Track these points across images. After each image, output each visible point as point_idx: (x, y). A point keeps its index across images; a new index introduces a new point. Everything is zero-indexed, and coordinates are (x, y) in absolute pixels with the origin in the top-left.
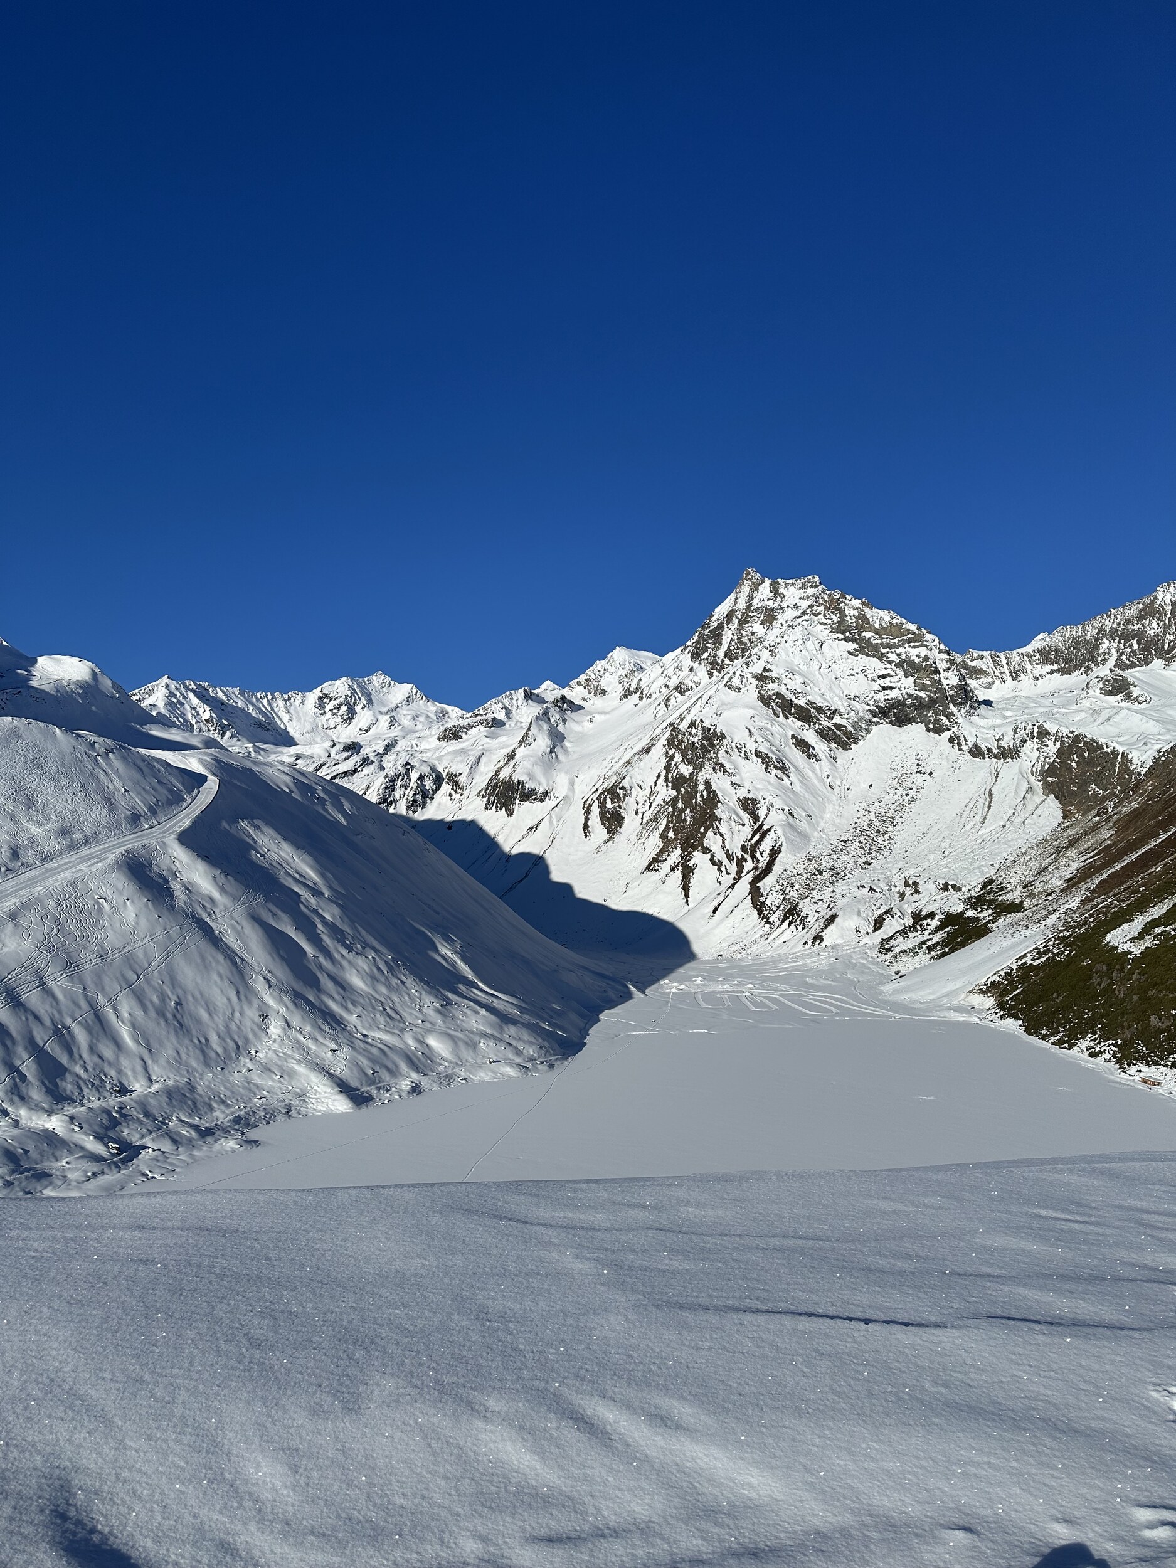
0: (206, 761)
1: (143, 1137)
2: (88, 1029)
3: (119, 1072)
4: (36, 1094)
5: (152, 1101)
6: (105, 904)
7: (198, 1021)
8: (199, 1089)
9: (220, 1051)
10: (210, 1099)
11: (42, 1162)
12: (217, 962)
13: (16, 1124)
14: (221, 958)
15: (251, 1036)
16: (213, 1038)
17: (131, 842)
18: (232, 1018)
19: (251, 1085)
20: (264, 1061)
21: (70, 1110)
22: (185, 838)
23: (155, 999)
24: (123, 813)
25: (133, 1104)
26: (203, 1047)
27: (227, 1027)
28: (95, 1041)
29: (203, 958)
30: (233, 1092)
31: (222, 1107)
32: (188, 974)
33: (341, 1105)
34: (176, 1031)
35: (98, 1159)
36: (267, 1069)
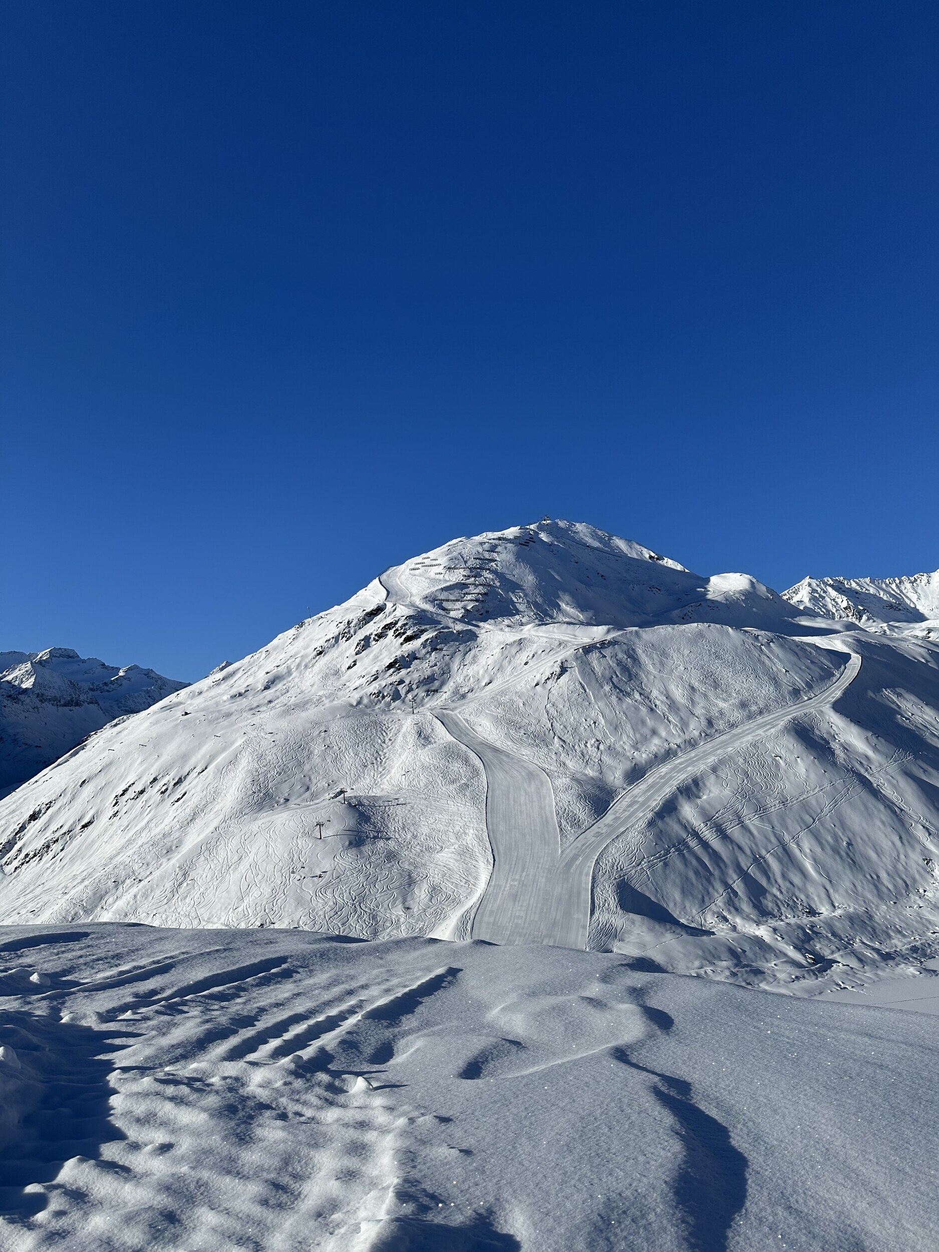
0: (848, 641)
1: (833, 953)
2: (780, 860)
3: (808, 896)
4: (746, 907)
5: (837, 924)
6: (781, 761)
7: (868, 860)
8: (877, 918)
9: (891, 887)
10: (887, 927)
11: (756, 961)
12: (879, 811)
13: (734, 928)
14: (882, 807)
15: (917, 877)
16: (884, 875)
17: (794, 711)
18: (898, 859)
19: (924, 920)
20: (933, 900)
21: (773, 923)
22: (839, 707)
23: (830, 839)
24: (786, 689)
25: (822, 925)
26: (876, 883)
27: (895, 867)
28: (785, 870)
29: (866, 807)
30: (907, 925)
31: (899, 936)
32: (855, 820)
34: (850, 867)
35: (799, 965)
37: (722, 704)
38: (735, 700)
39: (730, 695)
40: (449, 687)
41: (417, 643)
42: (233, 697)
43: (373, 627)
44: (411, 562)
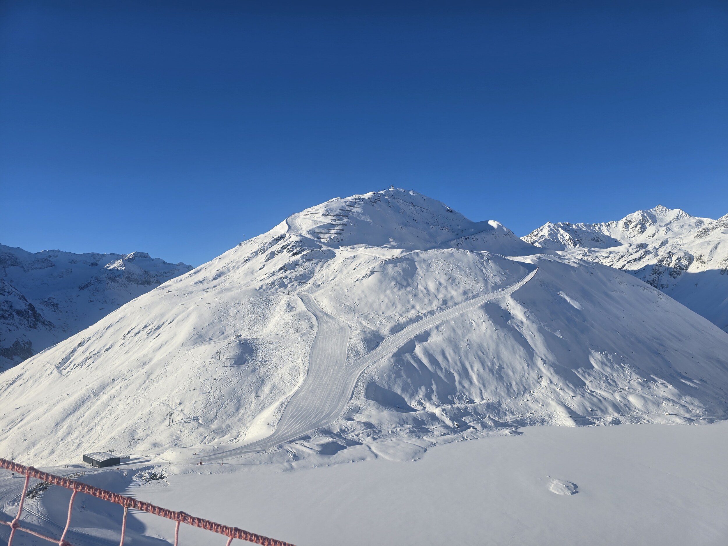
1: (470, 422)
2: (460, 374)
3: (470, 394)
4: (434, 398)
5: (479, 407)
6: (474, 323)
7: (508, 375)
8: (503, 406)
9: (516, 390)
10: (506, 410)
11: (427, 425)
12: (520, 350)
13: (424, 409)
14: (522, 347)
15: (532, 385)
16: (514, 383)
17: (491, 297)
18: (524, 376)
19: (527, 407)
20: (536, 397)
21: (448, 407)
22: (513, 296)
23: (489, 365)
24: (490, 284)
25: (471, 408)
26: (508, 388)
27: (521, 380)
28: (461, 379)
29: (513, 348)
30: (517, 409)
31: (511, 415)
32: (506, 354)
33: (570, 423)
34: (497, 379)
35: (447, 427)
36: (536, 401)
37: (454, 293)
38: (461, 290)
39: (459, 288)
40: (311, 281)
41: (298, 256)
42: (196, 283)
43: (276, 247)
44: (305, 211)
